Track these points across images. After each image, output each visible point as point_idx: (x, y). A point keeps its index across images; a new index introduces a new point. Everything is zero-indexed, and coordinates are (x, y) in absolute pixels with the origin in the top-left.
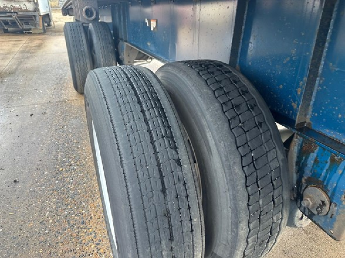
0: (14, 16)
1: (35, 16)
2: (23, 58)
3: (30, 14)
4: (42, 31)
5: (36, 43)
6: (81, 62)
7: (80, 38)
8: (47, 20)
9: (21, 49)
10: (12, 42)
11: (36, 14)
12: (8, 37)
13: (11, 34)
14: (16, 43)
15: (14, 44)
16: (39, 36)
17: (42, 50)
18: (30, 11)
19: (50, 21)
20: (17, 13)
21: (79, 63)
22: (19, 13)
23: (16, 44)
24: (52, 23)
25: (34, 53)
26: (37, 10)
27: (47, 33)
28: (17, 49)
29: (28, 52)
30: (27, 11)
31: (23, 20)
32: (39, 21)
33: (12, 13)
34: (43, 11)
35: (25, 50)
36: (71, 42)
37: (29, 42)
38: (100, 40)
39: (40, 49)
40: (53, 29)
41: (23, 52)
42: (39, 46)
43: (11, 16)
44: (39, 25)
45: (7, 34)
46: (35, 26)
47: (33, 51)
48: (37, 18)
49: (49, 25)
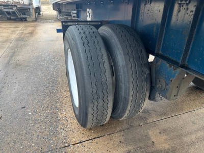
0: (14, 9)
1: (29, 8)
2: (16, 48)
3: (26, 7)
4: (35, 19)
5: (30, 29)
6: (100, 101)
7: (101, 60)
8: (38, 11)
9: (17, 37)
10: (12, 29)
11: (30, 7)
12: (10, 24)
13: (13, 21)
14: (15, 29)
15: (13, 31)
16: (32, 24)
17: (34, 38)
18: (26, 5)
19: (40, 12)
20: (16, 6)
21: (96, 103)
22: (18, 6)
23: (14, 31)
24: (41, 13)
25: (27, 40)
26: (31, 4)
27: (38, 21)
28: (14, 36)
29: (22, 40)
30: (23, 4)
31: (21, 11)
32: (33, 12)
33: (13, 6)
34: (35, 5)
35: (20, 37)
36: (85, 68)
37: (24, 28)
38: (132, 60)
39: (32, 36)
40: (42, 17)
41: (18, 40)
42: (32, 33)
43: (12, 9)
44: (32, 15)
45: (9, 21)
46: (30, 16)
47: (27, 38)
48: (31, 10)
49: (39, 14)
